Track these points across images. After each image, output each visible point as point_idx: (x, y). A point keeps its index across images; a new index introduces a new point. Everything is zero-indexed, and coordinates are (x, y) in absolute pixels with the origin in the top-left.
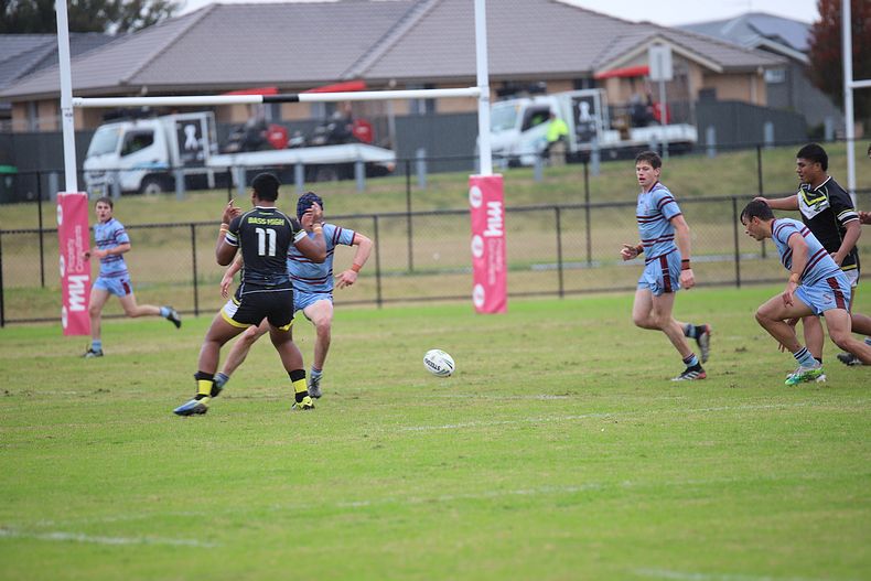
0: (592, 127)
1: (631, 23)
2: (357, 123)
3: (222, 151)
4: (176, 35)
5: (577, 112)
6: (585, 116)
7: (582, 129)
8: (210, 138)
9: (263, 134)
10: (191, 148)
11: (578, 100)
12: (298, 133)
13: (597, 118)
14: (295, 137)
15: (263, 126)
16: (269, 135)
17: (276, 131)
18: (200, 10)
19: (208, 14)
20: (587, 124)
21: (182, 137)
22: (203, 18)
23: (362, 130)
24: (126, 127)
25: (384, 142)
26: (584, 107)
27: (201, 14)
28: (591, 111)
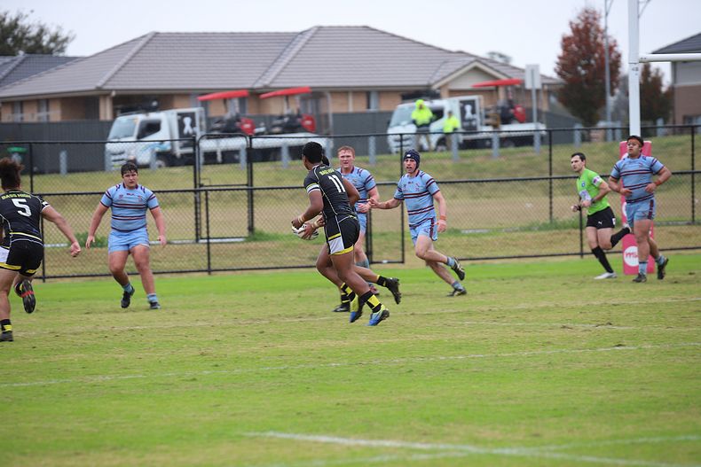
0: (474, 123)
1: (450, 52)
2: (304, 118)
3: (209, 137)
4: (131, 54)
5: (463, 112)
6: (469, 115)
7: (466, 124)
8: (201, 126)
9: (238, 124)
10: (188, 133)
11: (464, 103)
12: (262, 124)
13: (477, 116)
14: (259, 127)
15: (237, 119)
16: (242, 125)
17: (247, 123)
18: (144, 37)
19: (151, 40)
20: (470, 120)
21: (181, 126)
22: (147, 43)
23: (308, 122)
24: (140, 118)
25: (325, 131)
26: (468, 108)
27: (145, 40)
28: (473, 112)
